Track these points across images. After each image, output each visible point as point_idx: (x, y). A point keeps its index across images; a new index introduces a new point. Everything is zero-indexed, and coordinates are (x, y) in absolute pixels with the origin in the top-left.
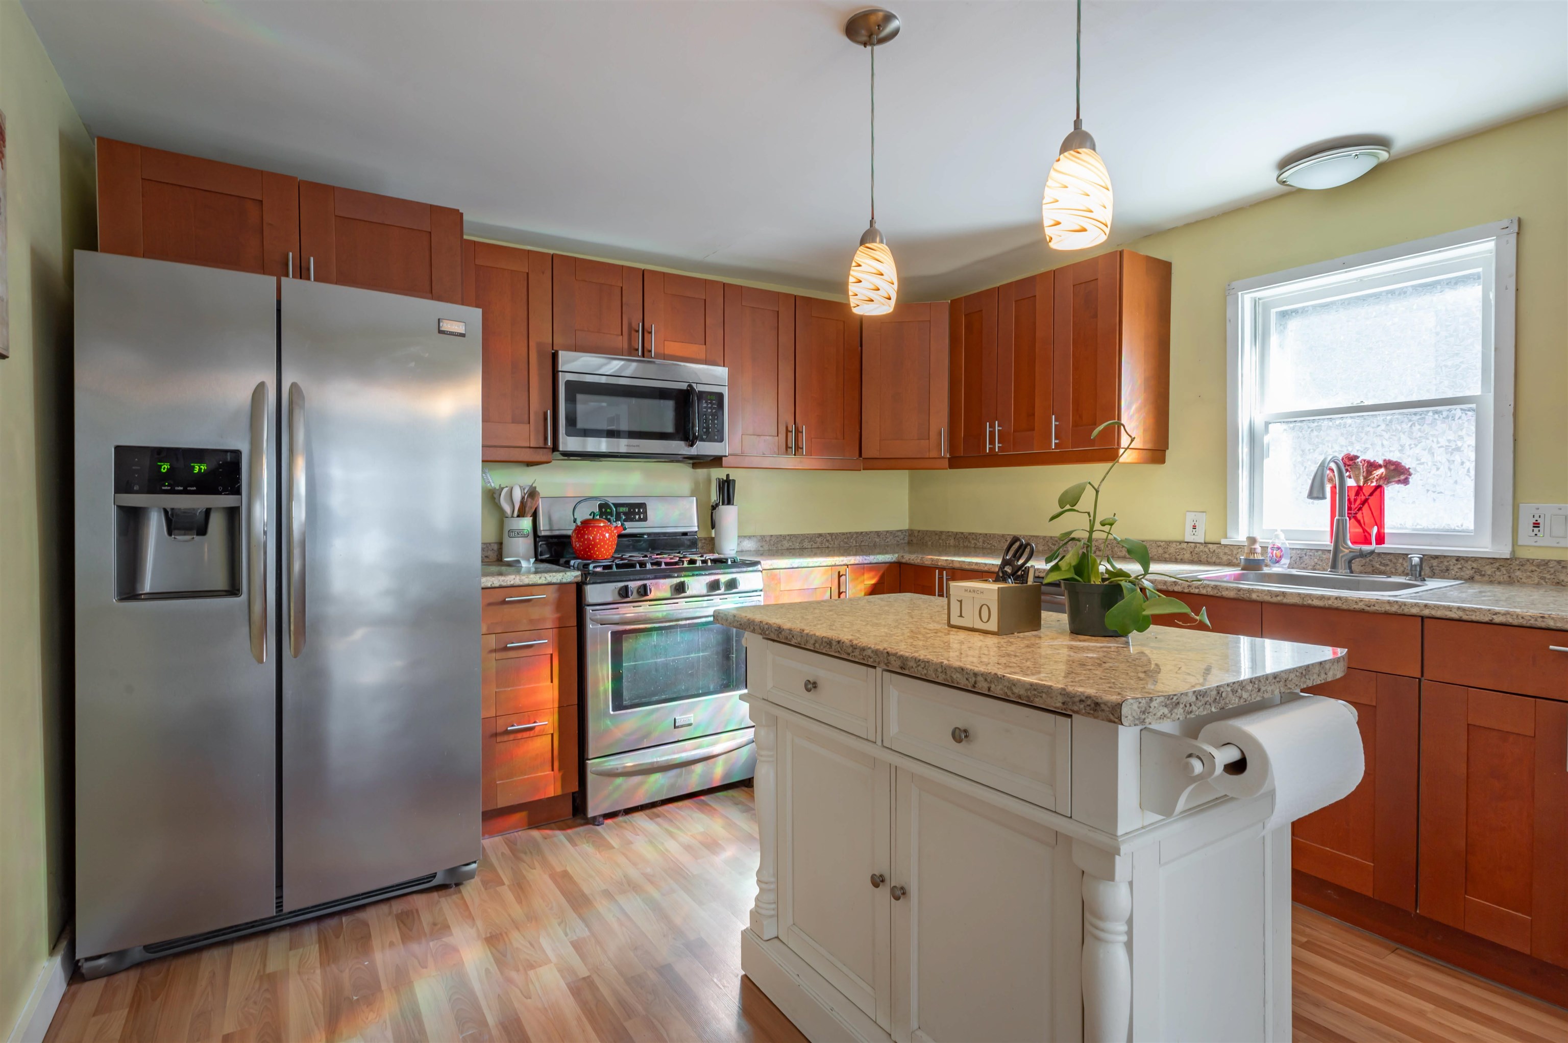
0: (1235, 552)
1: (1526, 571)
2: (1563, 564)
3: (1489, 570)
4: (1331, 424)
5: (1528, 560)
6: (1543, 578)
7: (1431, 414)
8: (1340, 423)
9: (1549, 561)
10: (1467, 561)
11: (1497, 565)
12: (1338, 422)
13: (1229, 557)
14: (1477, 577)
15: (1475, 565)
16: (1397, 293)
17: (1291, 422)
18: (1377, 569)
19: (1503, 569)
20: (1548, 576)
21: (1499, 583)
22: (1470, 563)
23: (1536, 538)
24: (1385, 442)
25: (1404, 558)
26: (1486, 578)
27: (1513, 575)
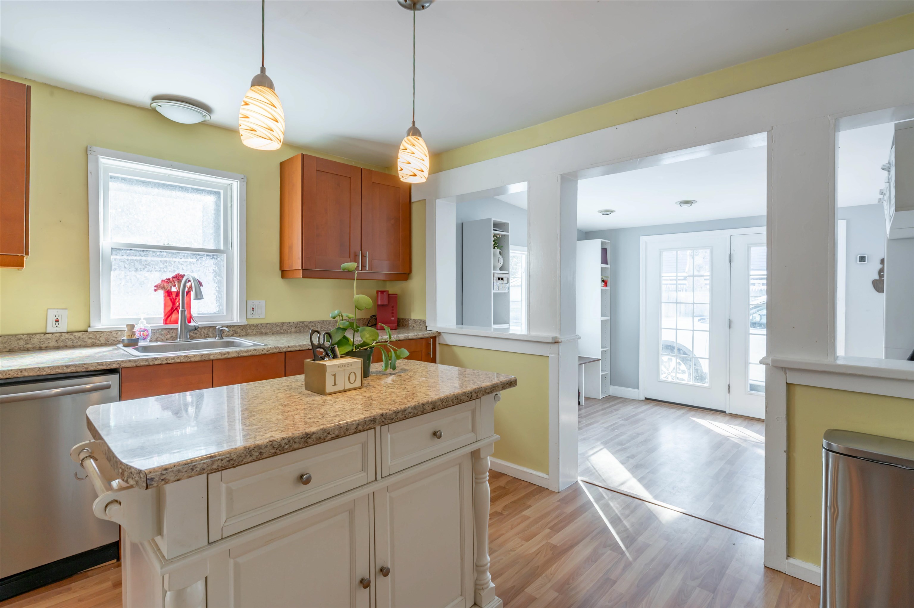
0: (98, 336)
1: (251, 329)
2: (263, 325)
3: (239, 331)
4: (154, 254)
5: (252, 325)
6: (257, 332)
7: (205, 255)
8: (159, 255)
9: (258, 324)
10: (231, 328)
11: (242, 328)
12: (158, 253)
13: (93, 340)
14: (235, 335)
15: (234, 329)
16: (184, 189)
17: (128, 250)
18: (192, 336)
19: (244, 329)
20: (258, 331)
21: (243, 336)
22: (232, 328)
23: (253, 315)
24: (184, 268)
25: (204, 329)
26: (238, 335)
27: (247, 332)
